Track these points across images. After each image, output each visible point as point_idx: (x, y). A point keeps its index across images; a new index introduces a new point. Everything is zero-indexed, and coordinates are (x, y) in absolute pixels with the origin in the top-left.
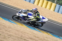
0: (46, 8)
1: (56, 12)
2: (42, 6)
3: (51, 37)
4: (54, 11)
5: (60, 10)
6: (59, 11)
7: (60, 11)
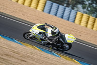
0: (30, 6)
1: (45, 14)
2: (23, 4)
3: (39, 52)
4: (43, 11)
5: (52, 9)
6: (50, 10)
7: (52, 11)
